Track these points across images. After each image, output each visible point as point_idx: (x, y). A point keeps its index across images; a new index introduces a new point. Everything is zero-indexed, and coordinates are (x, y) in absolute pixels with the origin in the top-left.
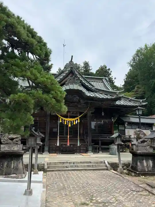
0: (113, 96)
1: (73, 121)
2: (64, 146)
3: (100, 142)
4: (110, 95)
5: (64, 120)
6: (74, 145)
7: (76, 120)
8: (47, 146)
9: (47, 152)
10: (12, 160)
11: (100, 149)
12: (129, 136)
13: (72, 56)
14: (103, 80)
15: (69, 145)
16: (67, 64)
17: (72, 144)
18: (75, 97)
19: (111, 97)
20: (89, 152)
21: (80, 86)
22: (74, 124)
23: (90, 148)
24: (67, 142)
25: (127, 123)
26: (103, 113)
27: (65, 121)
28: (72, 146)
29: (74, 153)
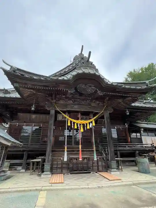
1: (87, 124)
2: (75, 161)
5: (74, 123)
6: (88, 159)
7: (89, 123)
8: (48, 162)
9: (49, 172)
13: (83, 46)
15: (81, 160)
16: (77, 56)
17: (86, 158)
20: (113, 170)
22: (88, 128)
23: (114, 164)
24: (78, 154)
25: (143, 129)
27: (76, 124)
28: (86, 161)
29: (90, 173)
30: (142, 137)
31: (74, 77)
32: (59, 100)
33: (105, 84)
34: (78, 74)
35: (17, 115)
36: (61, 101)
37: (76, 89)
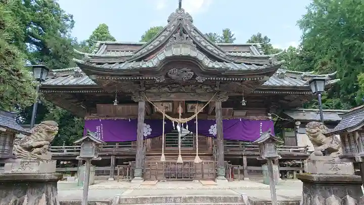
0: (262, 65)
3: (245, 159)
4: (256, 64)
9: (140, 178)
10: (25, 193)
11: (245, 172)
12: (305, 147)
14: (251, 47)
16: (173, 14)
18: (186, 72)
19: (256, 66)
20: (219, 177)
21: (194, 50)
23: (222, 171)
24: (177, 158)
25: (299, 123)
26: (244, 100)
29: (192, 181)
30: (298, 135)
31: (162, 62)
32: (149, 88)
33: (205, 67)
34: (167, 58)
35: (95, 106)
36: (152, 88)
37: (167, 76)
